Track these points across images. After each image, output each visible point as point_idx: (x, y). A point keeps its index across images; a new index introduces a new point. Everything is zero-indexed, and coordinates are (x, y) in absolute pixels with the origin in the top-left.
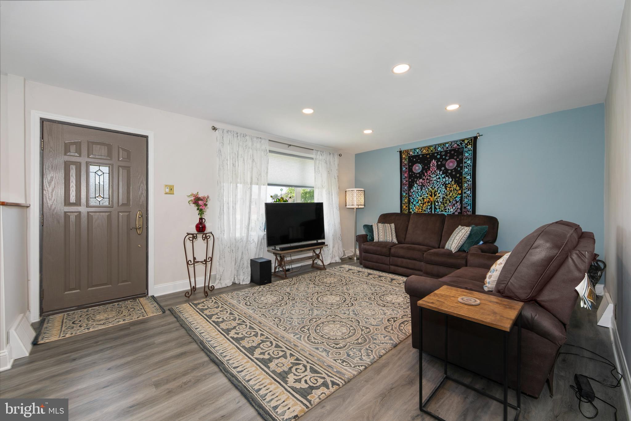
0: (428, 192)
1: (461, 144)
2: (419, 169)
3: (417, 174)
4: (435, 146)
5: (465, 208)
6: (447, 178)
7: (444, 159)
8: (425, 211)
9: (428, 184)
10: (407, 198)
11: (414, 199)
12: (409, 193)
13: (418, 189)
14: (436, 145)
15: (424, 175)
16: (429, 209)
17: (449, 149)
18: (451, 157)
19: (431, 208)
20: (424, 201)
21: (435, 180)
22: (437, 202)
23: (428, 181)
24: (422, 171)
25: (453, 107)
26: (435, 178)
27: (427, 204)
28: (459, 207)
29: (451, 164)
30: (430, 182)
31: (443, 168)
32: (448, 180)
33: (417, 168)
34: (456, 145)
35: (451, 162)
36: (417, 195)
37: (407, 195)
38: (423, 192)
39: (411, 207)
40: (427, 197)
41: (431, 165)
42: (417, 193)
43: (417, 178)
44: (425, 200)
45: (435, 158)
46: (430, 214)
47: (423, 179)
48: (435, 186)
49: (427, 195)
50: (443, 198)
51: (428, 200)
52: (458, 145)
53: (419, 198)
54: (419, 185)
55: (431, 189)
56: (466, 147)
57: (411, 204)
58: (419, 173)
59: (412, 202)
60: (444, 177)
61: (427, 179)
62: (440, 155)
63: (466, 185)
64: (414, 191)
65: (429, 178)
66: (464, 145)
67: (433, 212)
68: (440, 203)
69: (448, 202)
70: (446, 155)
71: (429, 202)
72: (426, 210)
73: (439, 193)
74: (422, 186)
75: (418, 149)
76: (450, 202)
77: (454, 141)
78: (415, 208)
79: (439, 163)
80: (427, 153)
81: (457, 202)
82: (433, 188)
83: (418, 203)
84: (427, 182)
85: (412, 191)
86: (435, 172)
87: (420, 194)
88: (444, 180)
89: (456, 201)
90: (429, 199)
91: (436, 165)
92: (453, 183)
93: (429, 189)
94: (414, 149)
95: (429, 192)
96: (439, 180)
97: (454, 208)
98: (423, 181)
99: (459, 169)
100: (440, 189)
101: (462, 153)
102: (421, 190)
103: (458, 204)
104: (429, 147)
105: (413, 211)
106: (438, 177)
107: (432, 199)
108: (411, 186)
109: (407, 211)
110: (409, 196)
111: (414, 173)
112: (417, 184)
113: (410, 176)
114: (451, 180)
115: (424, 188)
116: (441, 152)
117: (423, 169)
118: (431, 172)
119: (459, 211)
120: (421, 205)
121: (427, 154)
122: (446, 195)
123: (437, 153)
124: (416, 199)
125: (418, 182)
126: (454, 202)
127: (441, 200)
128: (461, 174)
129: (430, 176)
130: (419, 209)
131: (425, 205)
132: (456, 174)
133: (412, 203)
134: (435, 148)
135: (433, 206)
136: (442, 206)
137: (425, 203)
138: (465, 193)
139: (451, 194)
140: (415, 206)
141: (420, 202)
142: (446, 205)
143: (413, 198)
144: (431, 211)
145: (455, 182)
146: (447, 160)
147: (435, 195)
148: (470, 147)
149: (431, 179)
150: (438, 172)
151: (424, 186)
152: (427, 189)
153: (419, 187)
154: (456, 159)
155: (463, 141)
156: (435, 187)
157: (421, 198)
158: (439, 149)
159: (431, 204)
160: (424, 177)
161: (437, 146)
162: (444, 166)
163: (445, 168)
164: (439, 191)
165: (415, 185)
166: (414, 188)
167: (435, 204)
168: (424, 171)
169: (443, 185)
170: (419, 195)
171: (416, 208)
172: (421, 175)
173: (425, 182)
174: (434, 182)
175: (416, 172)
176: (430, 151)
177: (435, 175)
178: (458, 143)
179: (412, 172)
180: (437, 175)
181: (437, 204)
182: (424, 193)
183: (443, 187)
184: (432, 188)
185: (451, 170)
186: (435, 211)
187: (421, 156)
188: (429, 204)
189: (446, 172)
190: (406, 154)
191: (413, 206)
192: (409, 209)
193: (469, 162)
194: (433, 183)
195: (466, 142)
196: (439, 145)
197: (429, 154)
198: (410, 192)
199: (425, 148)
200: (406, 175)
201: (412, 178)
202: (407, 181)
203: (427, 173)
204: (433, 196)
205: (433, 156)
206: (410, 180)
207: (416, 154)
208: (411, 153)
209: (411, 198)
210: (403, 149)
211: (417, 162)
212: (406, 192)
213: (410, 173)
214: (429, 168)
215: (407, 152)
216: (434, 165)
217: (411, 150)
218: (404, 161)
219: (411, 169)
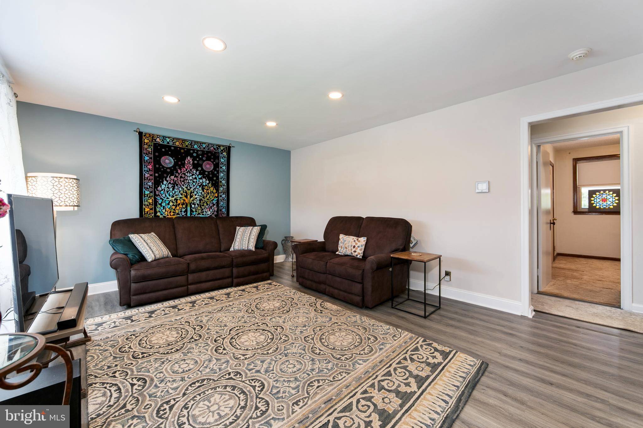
0: (182, 192)
1: (218, 149)
2: (170, 163)
3: (167, 168)
4: (192, 143)
5: (221, 210)
6: (204, 180)
7: (201, 159)
8: (178, 214)
9: (183, 183)
10: (153, 198)
11: (163, 200)
12: (155, 192)
13: (168, 187)
14: (192, 141)
15: (177, 172)
16: (184, 212)
17: (206, 150)
18: (208, 159)
19: (186, 211)
20: (177, 202)
21: (191, 180)
22: (194, 204)
23: (182, 180)
24: (174, 166)
25: (271, 124)
26: (191, 178)
27: (181, 206)
28: (216, 209)
29: (208, 166)
30: (185, 181)
31: (200, 169)
32: (205, 181)
33: (167, 161)
34: (212, 148)
35: (208, 164)
36: (167, 195)
37: (152, 194)
38: (175, 192)
39: (158, 209)
40: (181, 198)
41: (186, 162)
42: (167, 192)
43: (167, 173)
44: (179, 202)
45: (191, 156)
46: (185, 217)
47: (175, 176)
48: (191, 186)
49: (180, 196)
50: (200, 200)
51: (182, 201)
52: (214, 149)
53: (171, 198)
54: (170, 183)
55: (185, 189)
56: (222, 153)
57: (159, 206)
58: (170, 168)
59: (160, 202)
60: (201, 178)
61: (181, 177)
62: (197, 153)
63: (221, 189)
64: (162, 190)
65: (183, 176)
66: (220, 150)
67: (189, 215)
68: (196, 205)
69: (205, 204)
70: (203, 156)
71: (183, 204)
72: (180, 213)
73: (195, 195)
74: (174, 185)
75: (169, 138)
76: (207, 204)
77: (211, 144)
78: (164, 211)
79: (196, 162)
80: (181, 146)
81: (214, 205)
82: (189, 188)
83: (169, 204)
84: (180, 180)
85: (159, 188)
86: (191, 170)
87: (171, 194)
88: (201, 181)
89: (213, 203)
90: (184, 200)
91: (191, 163)
92: (210, 185)
93: (184, 189)
94: (164, 137)
95: (184, 192)
96: (195, 180)
97: (211, 210)
98: (175, 179)
99: (216, 172)
100: (197, 190)
101: (218, 158)
102: (173, 190)
103: (215, 206)
104: (184, 141)
105: (161, 214)
106: (194, 177)
107: (187, 201)
108: (157, 183)
109: (153, 215)
110: (155, 195)
111: (163, 167)
112: (167, 181)
113: (156, 170)
114: (208, 182)
115: (176, 187)
116: (198, 151)
117: (176, 164)
118: (186, 170)
119: (215, 213)
120: (174, 207)
121: (181, 148)
122: (203, 198)
123: (194, 150)
124: (165, 199)
125: (168, 179)
126: (211, 205)
127: (198, 202)
128: (218, 178)
129: (185, 174)
130: (170, 212)
131: (178, 208)
132: (213, 177)
133: (159, 204)
134: (191, 144)
135: (189, 208)
136: (199, 208)
137: (179, 204)
138: (221, 196)
139: (208, 196)
140: (164, 209)
141: (171, 204)
142: (203, 207)
143: (161, 198)
144: (186, 214)
145: (212, 185)
146: (204, 161)
147: (191, 197)
148: (225, 154)
149: (186, 178)
150: (195, 172)
151: (177, 185)
152: (180, 189)
153: (170, 186)
154: (213, 162)
155: (220, 146)
156: (191, 188)
157: (173, 199)
158: (196, 147)
159: (186, 206)
161: (193, 143)
162: (201, 166)
163: (202, 169)
164: (195, 193)
165: (165, 182)
166: (163, 186)
167: (191, 206)
168: (177, 167)
169: (200, 186)
170: (169, 195)
171: (166, 211)
172: (172, 171)
173: (178, 180)
174: (190, 181)
175: (166, 166)
176: (184, 146)
177: (191, 175)
178: (215, 147)
179: (160, 164)
180: (193, 175)
181: (193, 206)
182: (177, 193)
183: (200, 189)
184: (187, 188)
185: (208, 172)
186: (191, 214)
187: (173, 148)
188: (184, 206)
189: (202, 173)
190: (150, 139)
191: (162, 208)
192: (156, 212)
193: (224, 168)
194: (189, 183)
195: (222, 148)
196: (196, 142)
197: (183, 149)
198: (157, 190)
199: (178, 139)
200: (150, 167)
201: (160, 173)
202: (151, 175)
203: (181, 170)
204: (189, 197)
205: (188, 152)
206: (157, 175)
207: (165, 143)
208: (158, 140)
209: (158, 198)
210: (144, 130)
211: (166, 154)
212: (151, 190)
213: (157, 166)
214: (183, 165)
215: (152, 137)
216: (189, 163)
217: (158, 136)
218: (146, 146)
219: (157, 161)
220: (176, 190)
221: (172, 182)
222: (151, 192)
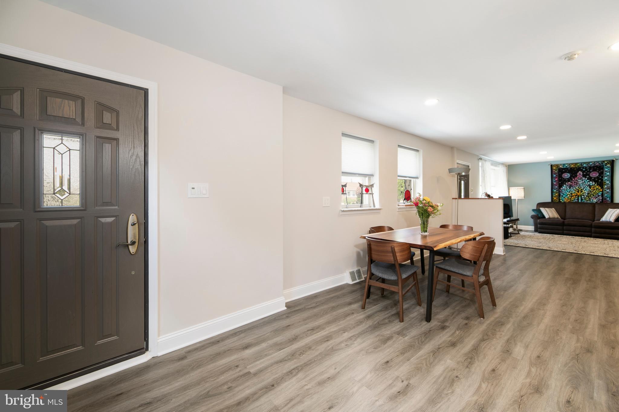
0: (575, 190)
1: (602, 163)
2: (568, 176)
3: (566, 179)
4: (582, 164)
5: (605, 199)
6: (591, 182)
7: (589, 171)
8: (573, 201)
9: (576, 185)
10: (558, 193)
11: (563, 194)
13: (566, 188)
14: (582, 163)
15: (572, 180)
16: (577, 200)
17: (593, 165)
18: (594, 170)
19: (578, 199)
20: (572, 195)
21: (581, 183)
22: (583, 196)
23: (575, 183)
24: (570, 178)
26: (581, 182)
27: (574, 197)
28: (601, 198)
29: (594, 174)
30: (577, 184)
31: (588, 176)
33: (566, 175)
34: (597, 164)
36: (566, 192)
38: (571, 190)
39: (561, 198)
40: (574, 193)
41: (578, 174)
42: (566, 190)
43: (566, 181)
44: (573, 195)
45: (581, 170)
46: (577, 202)
47: (571, 182)
48: (581, 186)
49: (574, 192)
50: (588, 193)
51: (575, 194)
52: (599, 164)
53: (568, 193)
54: (568, 186)
55: (577, 188)
56: (606, 166)
57: (561, 197)
58: (568, 179)
59: (562, 195)
61: (575, 182)
62: (586, 169)
63: (606, 186)
64: (563, 189)
65: (576, 181)
66: (604, 164)
67: (580, 201)
69: (592, 196)
70: (590, 169)
71: (576, 196)
72: (574, 200)
73: (585, 191)
74: (570, 186)
75: (567, 164)
76: (594, 196)
77: (597, 162)
78: (564, 199)
79: (585, 173)
80: (574, 167)
81: (599, 196)
82: (580, 187)
83: (567, 196)
84: (574, 184)
85: (562, 189)
86: (581, 178)
87: (568, 191)
88: (589, 183)
90: (577, 194)
91: (582, 174)
92: (596, 185)
93: (576, 188)
94: (564, 164)
95: (576, 190)
96: (584, 183)
97: (597, 199)
98: (571, 183)
99: (601, 177)
100: (585, 188)
101: (603, 168)
102: (570, 189)
104: (576, 164)
105: (563, 201)
107: (578, 194)
108: (560, 186)
109: (558, 201)
110: (559, 192)
111: (564, 179)
112: (566, 185)
113: (559, 180)
114: (594, 183)
115: (572, 187)
116: (586, 167)
117: (571, 176)
118: (578, 178)
119: (600, 201)
120: (570, 197)
121: (574, 168)
122: (591, 192)
123: (583, 168)
124: (565, 193)
125: (567, 184)
126: (597, 196)
127: (586, 195)
128: (602, 180)
129: (577, 181)
130: (568, 200)
131: (573, 198)
132: (598, 180)
133: (562, 196)
134: (581, 165)
135: (580, 198)
136: (587, 198)
137: (573, 196)
138: (606, 191)
139: (594, 191)
140: (564, 198)
141: (568, 196)
142: (590, 197)
143: (562, 193)
144: (578, 201)
145: (598, 184)
146: (591, 172)
147: (581, 192)
148: (609, 165)
149: (578, 182)
150: (584, 178)
151: (572, 186)
152: (574, 188)
153: (568, 187)
154: (598, 172)
155: (604, 161)
156: (581, 187)
157: (570, 193)
158: (585, 165)
159: (578, 197)
160: (572, 181)
163: (590, 176)
165: (565, 186)
166: (564, 188)
167: (581, 197)
168: (572, 178)
170: (567, 192)
171: (565, 199)
172: (569, 180)
173: (573, 184)
174: (581, 184)
175: (565, 178)
176: (577, 166)
177: (581, 180)
179: (562, 177)
180: (583, 180)
182: (572, 190)
183: (588, 187)
184: (578, 187)
185: (595, 178)
186: (581, 201)
187: (569, 169)
188: (577, 197)
189: (590, 179)
190: (556, 167)
191: (563, 198)
192: (559, 200)
193: (608, 174)
194: (580, 185)
195: (606, 162)
196: (585, 163)
197: (576, 168)
198: (560, 189)
199: (572, 164)
200: (556, 179)
201: (562, 181)
202: (557, 183)
203: (574, 179)
204: (580, 192)
205: (579, 169)
206: (560, 182)
207: (565, 167)
208: (561, 166)
209: (561, 193)
210: (553, 164)
211: (565, 172)
212: (557, 189)
213: (560, 178)
214: (576, 176)
215: (557, 166)
216: (580, 174)
218: (554, 171)
219: (560, 176)
220: (571, 189)
221: (569, 185)
222: (557, 191)
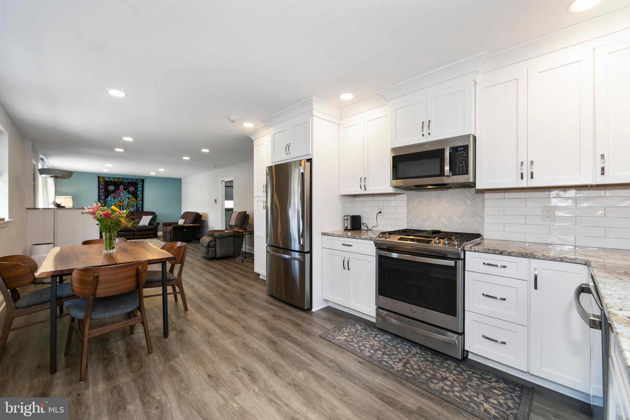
1: (137, 181)
2: (112, 188)
3: (111, 191)
4: (123, 179)
5: (138, 209)
6: (129, 195)
7: (128, 186)
10: (104, 204)
11: (109, 204)
12: (105, 201)
13: (111, 199)
14: (123, 178)
15: (116, 192)
17: (131, 181)
18: (132, 185)
22: (124, 206)
23: (118, 195)
24: (114, 190)
26: (123, 194)
28: (136, 208)
29: (131, 189)
30: (120, 196)
31: (127, 190)
32: (130, 196)
33: (111, 188)
34: (134, 181)
35: (132, 188)
37: (104, 202)
41: (120, 188)
42: (111, 201)
43: (111, 193)
44: (116, 205)
45: (123, 185)
47: (115, 194)
49: (117, 202)
50: (127, 204)
51: (118, 205)
52: (135, 181)
53: (112, 203)
55: (120, 199)
56: (139, 183)
58: (112, 191)
59: (107, 205)
60: (128, 194)
61: (118, 194)
62: (126, 183)
63: (139, 199)
65: (119, 194)
66: (138, 181)
68: (125, 206)
69: (130, 206)
70: (129, 184)
73: (125, 202)
74: (114, 198)
75: (112, 178)
76: (131, 206)
77: (133, 179)
79: (125, 187)
80: (117, 181)
81: (135, 206)
85: (107, 199)
86: (123, 191)
87: (113, 201)
88: (128, 196)
89: (134, 205)
92: (133, 197)
94: (109, 178)
95: (119, 201)
96: (125, 195)
97: (133, 209)
98: (115, 195)
99: (136, 191)
100: (126, 200)
101: (137, 185)
102: (114, 200)
103: (135, 207)
104: (119, 178)
106: (124, 194)
107: (121, 204)
108: (106, 197)
110: (105, 202)
111: (109, 190)
112: (111, 196)
113: (106, 192)
114: (131, 196)
115: (115, 199)
116: (126, 182)
117: (115, 189)
118: (120, 191)
119: (136, 210)
121: (117, 182)
122: (129, 203)
123: (124, 183)
125: (111, 195)
126: (133, 206)
127: (126, 205)
128: (137, 194)
129: (119, 193)
132: (134, 194)
136: (127, 208)
138: (139, 202)
139: (132, 202)
142: (129, 207)
145: (134, 197)
146: (129, 187)
147: (123, 203)
148: (141, 183)
149: (120, 194)
150: (125, 192)
151: (116, 198)
152: (117, 199)
153: (112, 198)
154: (134, 187)
155: (138, 179)
156: (122, 199)
157: (114, 204)
158: (125, 180)
160: (116, 193)
161: (124, 179)
162: (128, 189)
163: (129, 190)
164: (125, 201)
165: (110, 197)
166: (109, 199)
167: (123, 207)
168: (116, 190)
169: (127, 198)
170: (112, 202)
172: (113, 192)
175: (110, 190)
176: (119, 181)
178: (135, 180)
179: (107, 189)
180: (124, 193)
181: (124, 207)
183: (127, 199)
184: (121, 199)
185: (132, 192)
187: (113, 182)
188: (119, 207)
189: (129, 192)
190: (103, 179)
193: (140, 189)
194: (122, 197)
195: (139, 180)
196: (125, 179)
197: (119, 182)
199: (116, 178)
200: (103, 191)
201: (108, 193)
202: (103, 194)
203: (117, 191)
204: (122, 203)
205: (121, 183)
206: (106, 194)
207: (110, 180)
208: (107, 179)
209: (107, 203)
210: (100, 175)
211: (110, 185)
212: (103, 200)
213: (106, 190)
214: (119, 189)
215: (104, 178)
216: (122, 188)
217: (107, 177)
218: (101, 182)
219: (106, 188)
220: (115, 200)
221: (113, 196)
222: (103, 201)
